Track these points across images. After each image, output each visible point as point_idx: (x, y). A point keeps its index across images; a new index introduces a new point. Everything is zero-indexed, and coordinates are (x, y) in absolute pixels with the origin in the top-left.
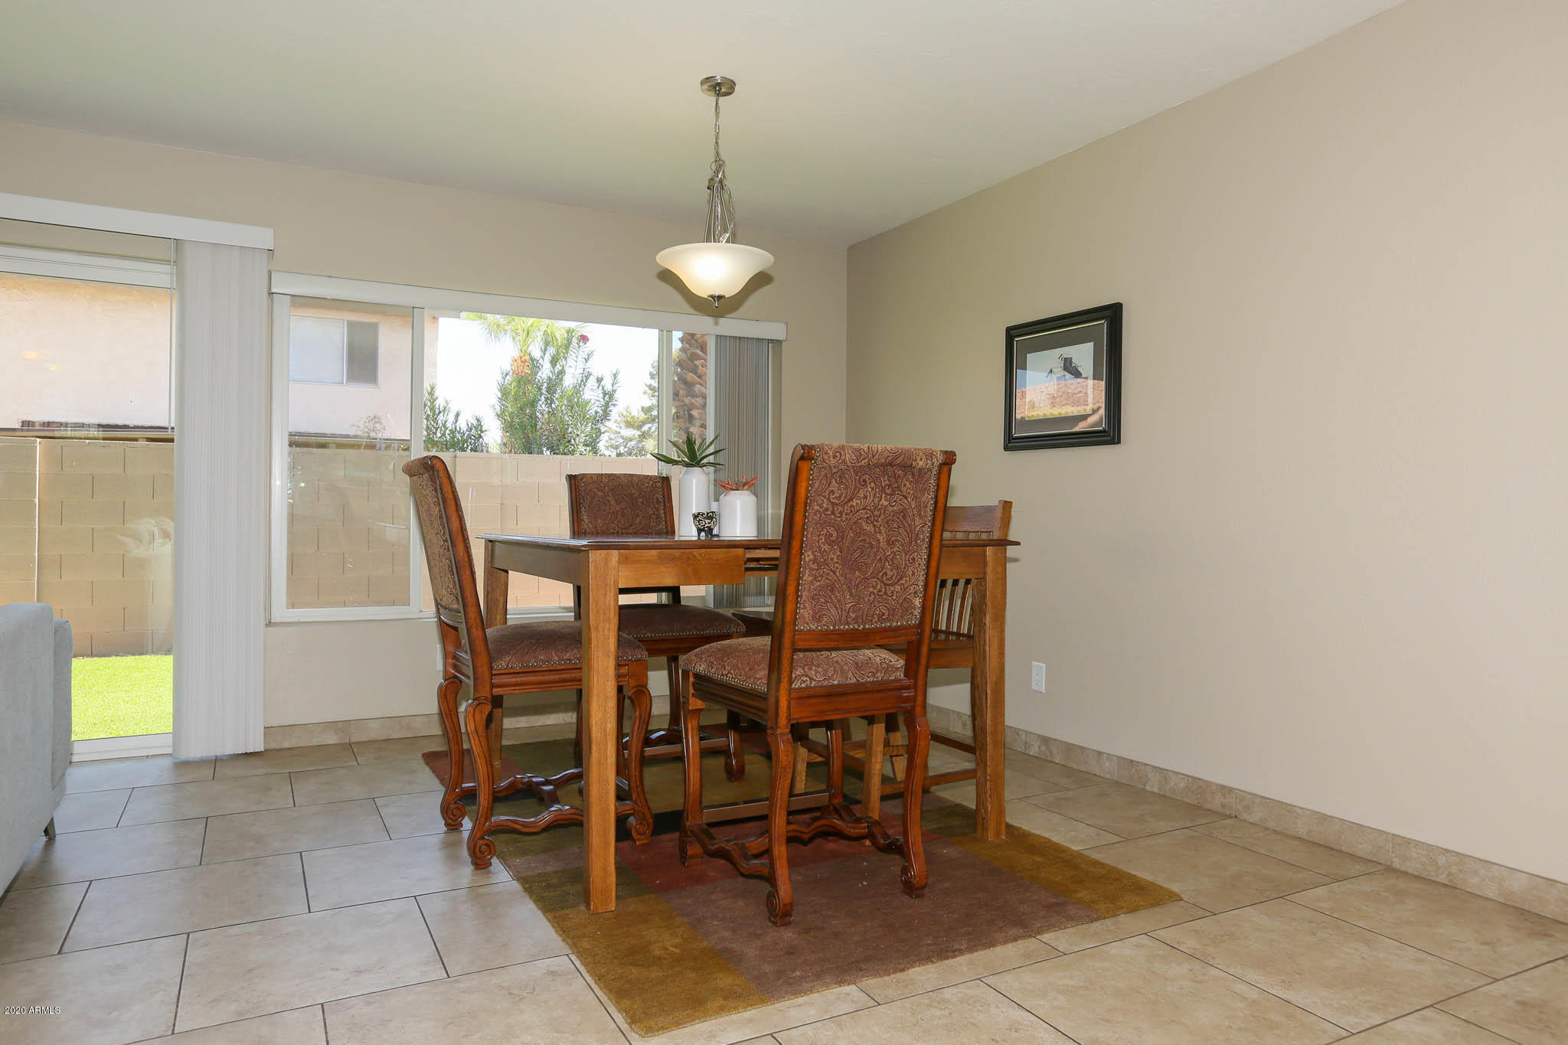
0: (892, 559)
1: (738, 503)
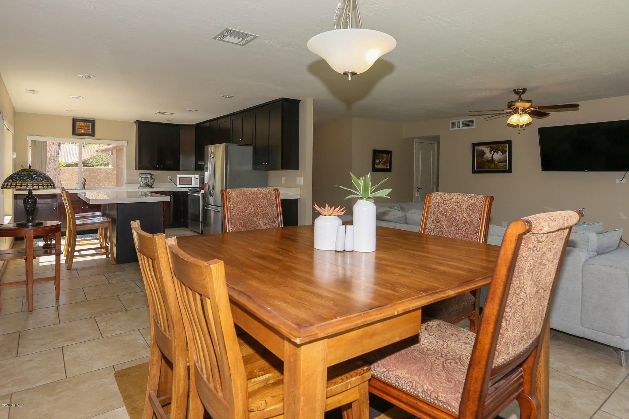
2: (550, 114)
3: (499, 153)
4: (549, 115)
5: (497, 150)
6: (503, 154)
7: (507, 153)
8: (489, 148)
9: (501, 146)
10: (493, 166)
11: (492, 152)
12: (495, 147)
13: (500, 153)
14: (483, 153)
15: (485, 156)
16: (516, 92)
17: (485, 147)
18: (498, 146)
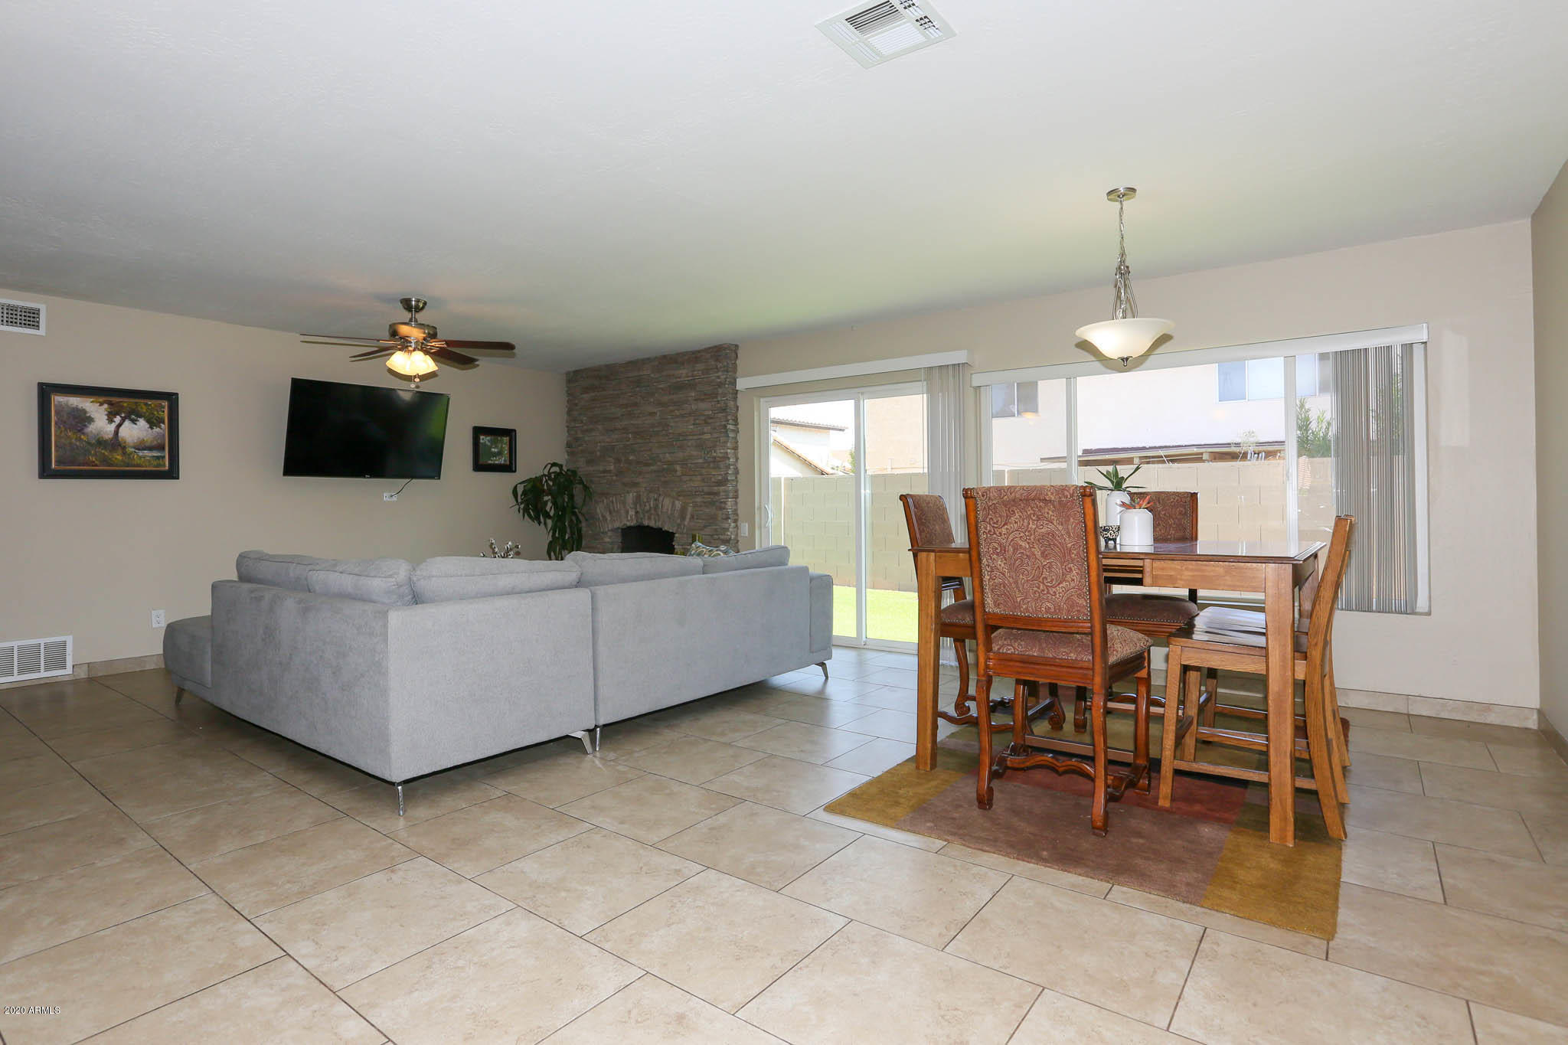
0: (1049, 567)
1: (1136, 518)
2: (477, 360)
3: (138, 423)
4: (477, 363)
5: (132, 415)
6: (152, 428)
7: (165, 426)
8: (106, 406)
9: (146, 404)
10: (119, 457)
11: (115, 419)
12: (125, 405)
13: (142, 422)
14: (82, 419)
15: (91, 428)
16: (406, 304)
17: (92, 400)
18: (136, 403)
